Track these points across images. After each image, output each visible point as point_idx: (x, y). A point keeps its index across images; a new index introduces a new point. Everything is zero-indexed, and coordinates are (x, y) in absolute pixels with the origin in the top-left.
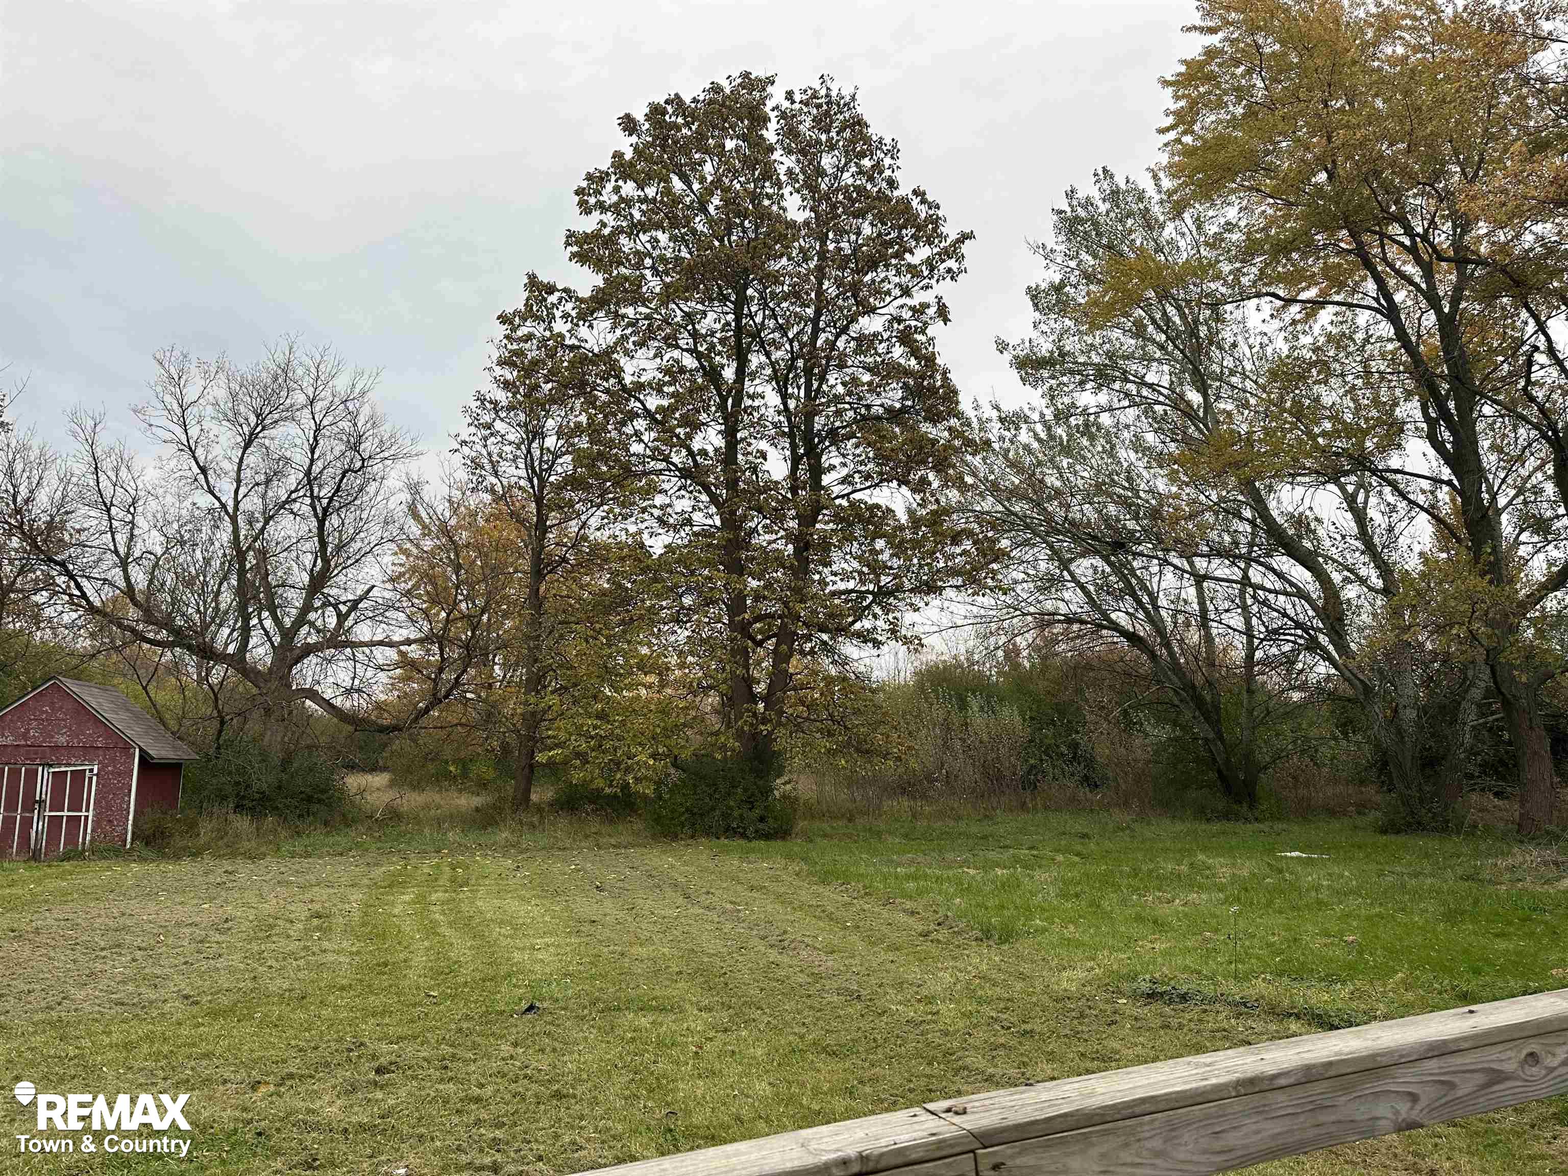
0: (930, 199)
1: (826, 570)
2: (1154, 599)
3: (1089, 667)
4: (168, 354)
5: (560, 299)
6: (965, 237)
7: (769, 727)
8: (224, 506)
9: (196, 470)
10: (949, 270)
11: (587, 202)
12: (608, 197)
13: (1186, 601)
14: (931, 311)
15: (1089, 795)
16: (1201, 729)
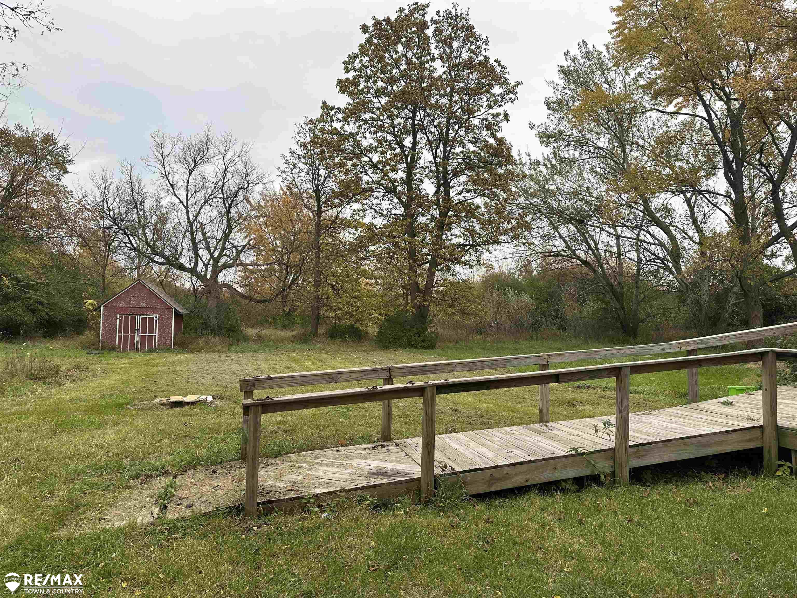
0: (502, 65)
1: (449, 234)
2: (596, 244)
3: (565, 275)
4: (156, 133)
5: (336, 112)
6: (518, 84)
7: (427, 303)
8: (181, 202)
9: (169, 185)
10: (510, 99)
11: (348, 67)
12: (357, 65)
13: (611, 246)
14: (501, 117)
15: (562, 333)
16: (614, 304)
